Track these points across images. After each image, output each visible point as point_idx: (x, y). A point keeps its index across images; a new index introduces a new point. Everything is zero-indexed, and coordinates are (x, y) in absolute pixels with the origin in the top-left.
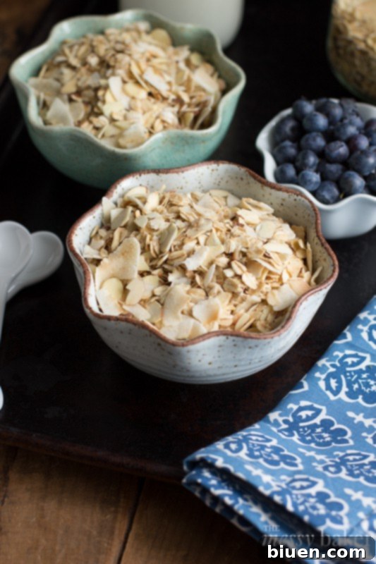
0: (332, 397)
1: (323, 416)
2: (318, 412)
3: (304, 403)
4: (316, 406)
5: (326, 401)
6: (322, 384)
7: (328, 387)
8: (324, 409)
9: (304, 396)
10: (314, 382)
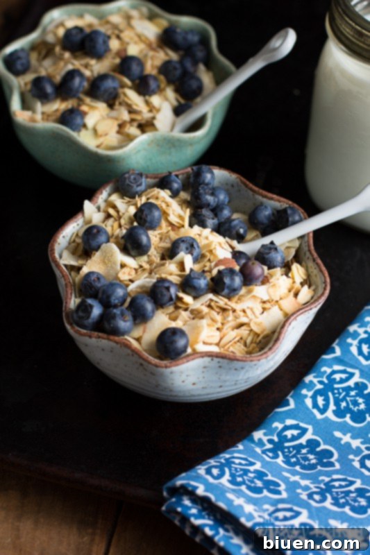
0: (319, 416)
1: (309, 435)
2: (304, 431)
3: (289, 422)
4: (302, 425)
5: (312, 420)
6: (309, 402)
7: (315, 405)
8: (310, 428)
9: (290, 415)
10: (300, 400)
